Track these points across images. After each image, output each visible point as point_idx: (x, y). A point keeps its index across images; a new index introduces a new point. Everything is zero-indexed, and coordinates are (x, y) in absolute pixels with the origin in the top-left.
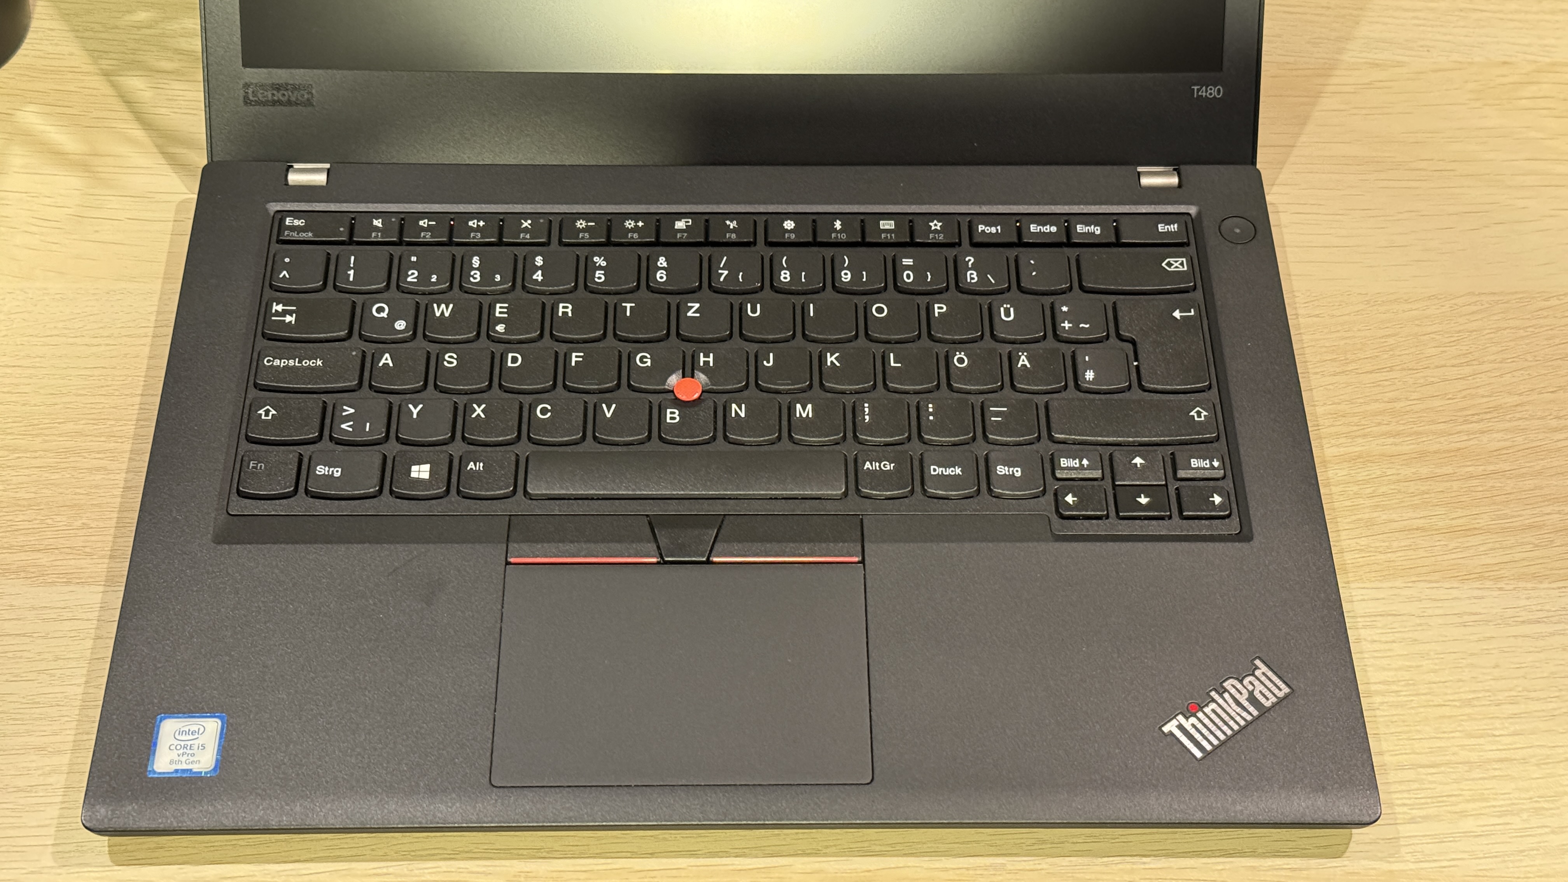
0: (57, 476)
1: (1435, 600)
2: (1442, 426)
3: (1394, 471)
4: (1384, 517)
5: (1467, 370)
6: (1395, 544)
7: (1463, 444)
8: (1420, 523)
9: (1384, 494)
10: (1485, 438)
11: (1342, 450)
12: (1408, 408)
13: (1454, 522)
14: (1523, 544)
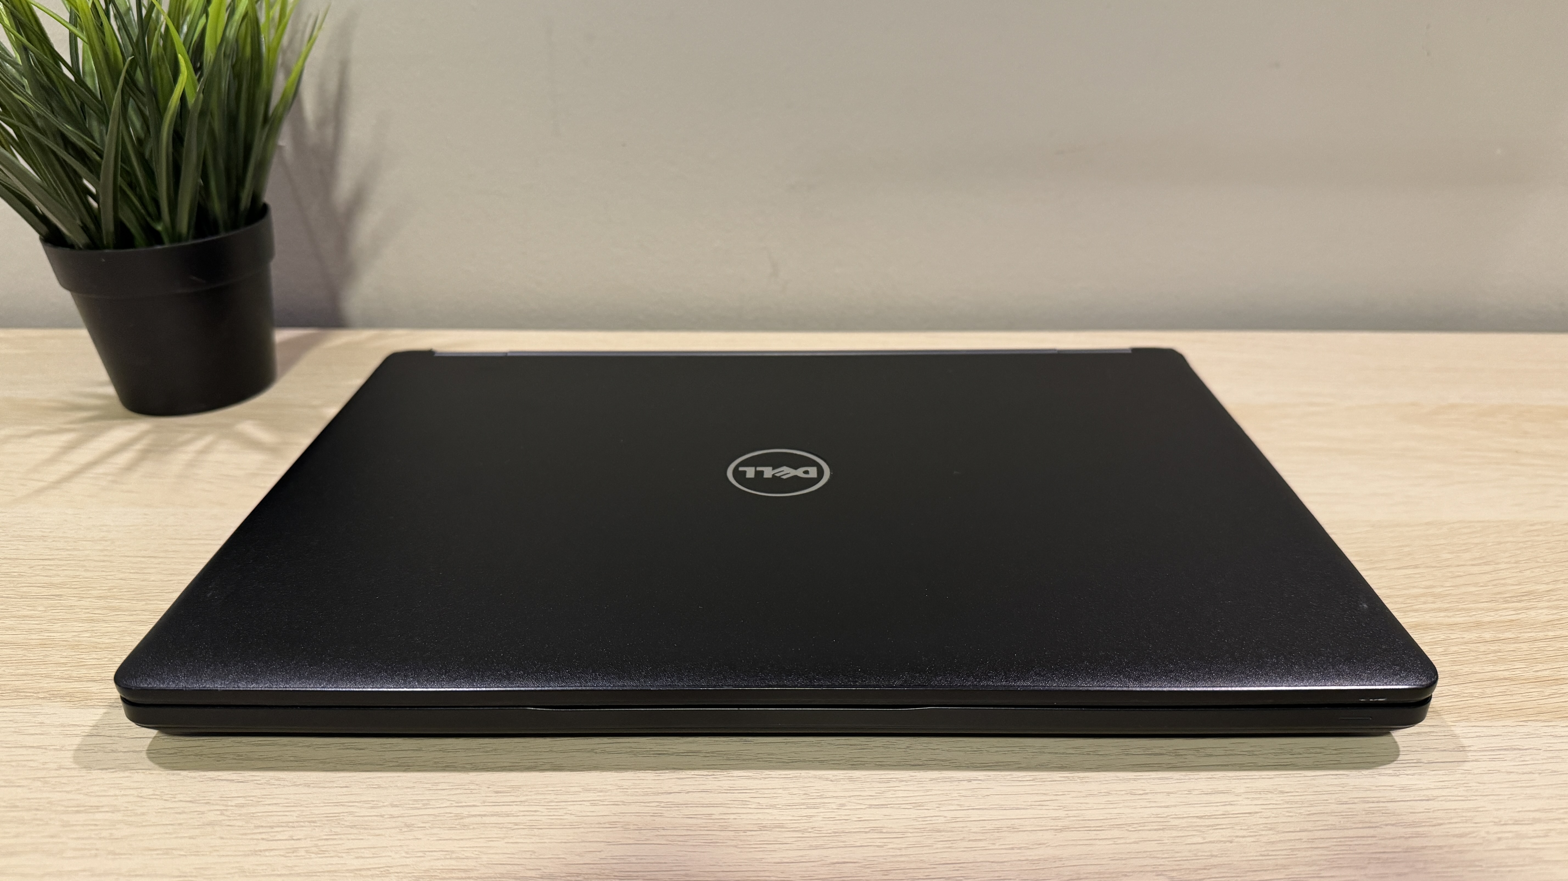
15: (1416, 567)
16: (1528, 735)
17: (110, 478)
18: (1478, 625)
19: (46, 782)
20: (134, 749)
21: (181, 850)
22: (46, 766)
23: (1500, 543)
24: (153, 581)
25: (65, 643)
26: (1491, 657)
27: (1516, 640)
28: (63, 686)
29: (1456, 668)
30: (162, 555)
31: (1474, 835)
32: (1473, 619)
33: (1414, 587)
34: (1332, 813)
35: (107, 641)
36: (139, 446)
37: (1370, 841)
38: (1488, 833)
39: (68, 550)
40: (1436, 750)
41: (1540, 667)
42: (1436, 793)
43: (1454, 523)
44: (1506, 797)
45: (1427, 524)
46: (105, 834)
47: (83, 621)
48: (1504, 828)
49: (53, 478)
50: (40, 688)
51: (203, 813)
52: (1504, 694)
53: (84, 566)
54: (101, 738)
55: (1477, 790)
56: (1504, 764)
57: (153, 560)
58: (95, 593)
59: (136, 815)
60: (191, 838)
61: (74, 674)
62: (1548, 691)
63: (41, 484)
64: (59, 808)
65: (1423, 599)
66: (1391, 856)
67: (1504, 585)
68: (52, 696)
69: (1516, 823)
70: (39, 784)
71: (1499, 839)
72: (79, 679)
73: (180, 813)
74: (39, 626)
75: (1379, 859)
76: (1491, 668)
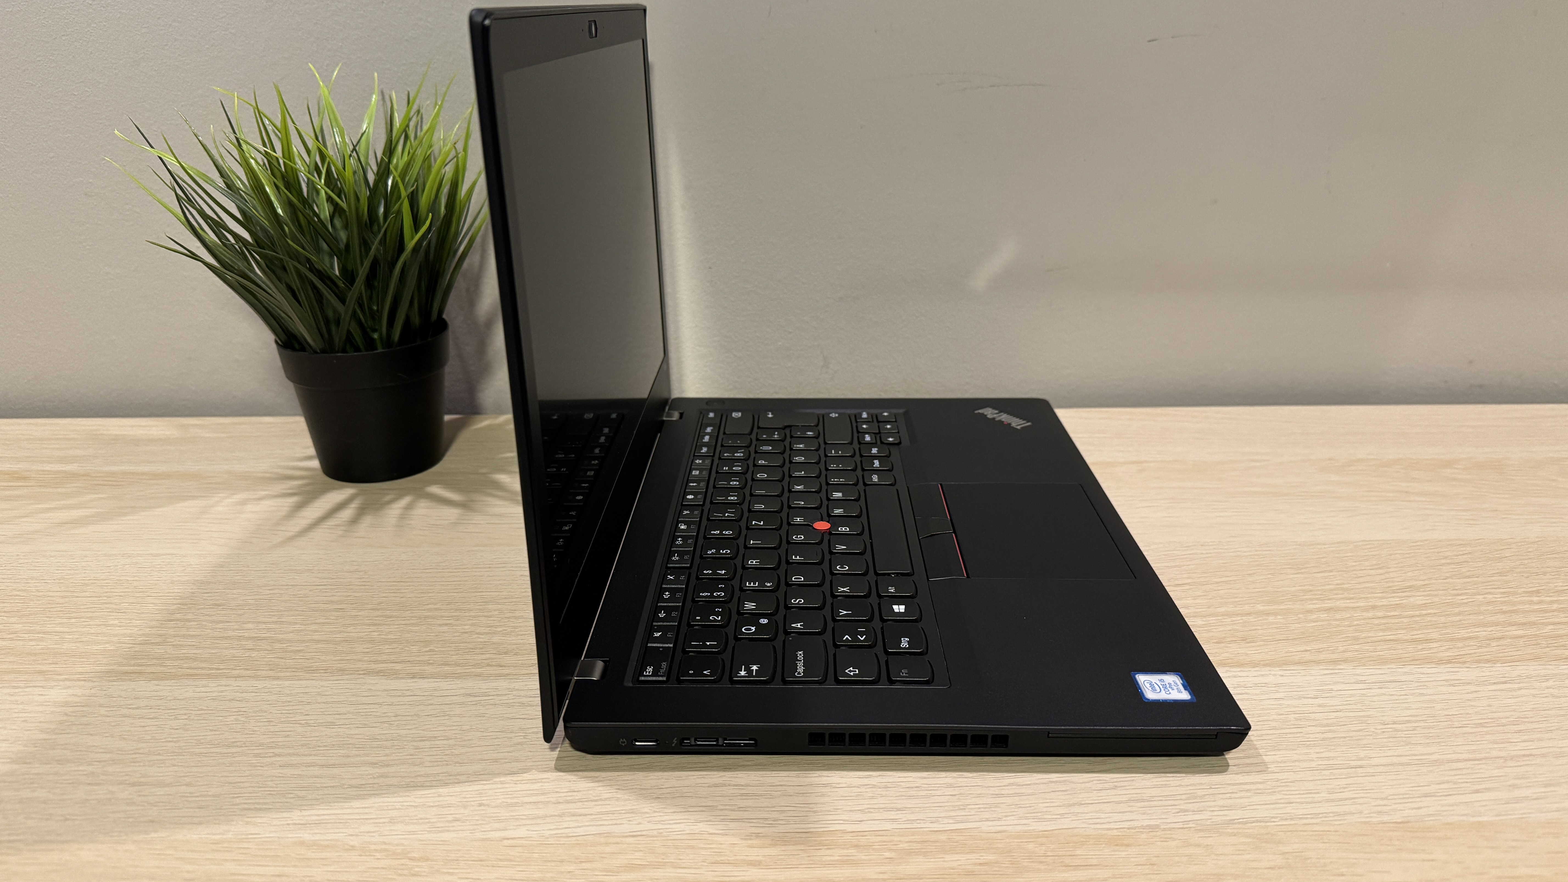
0: (417, 628)
1: (1424, 673)
2: (1380, 595)
3: (1358, 615)
4: (1364, 635)
5: (1381, 571)
6: (1378, 648)
7: (1398, 602)
8: (1392, 637)
9: (1357, 625)
10: (1412, 599)
11: (1317, 606)
12: (1352, 587)
13: (1414, 637)
14: (1468, 646)
15: (1331, 571)
16: (1405, 673)
17: (342, 528)
18: (1374, 607)
19: (391, 724)
20: (444, 703)
21: (505, 759)
22: (387, 714)
23: (1391, 555)
24: (409, 598)
25: (362, 640)
26: (1381, 627)
27: (1399, 617)
28: (373, 666)
29: (1357, 634)
30: (407, 580)
31: (1367, 730)
32: (1370, 604)
33: (1328, 584)
34: (1274, 720)
35: (393, 637)
36: (354, 505)
37: (1298, 735)
38: (1376, 729)
39: (334, 579)
40: (1343, 683)
41: (1416, 632)
42: (1341, 707)
43: (1358, 542)
44: (1388, 709)
45: (1338, 543)
46: (447, 752)
47: (369, 625)
48: (1387, 726)
49: (297, 529)
50: (358, 668)
51: (511, 738)
52: (1390, 649)
53: (352, 589)
54: (415, 697)
55: (1369, 706)
56: (1389, 690)
57: (402, 583)
58: (369, 606)
59: (465, 741)
60: (508, 752)
61: (380, 659)
62: (1420, 647)
63: (291, 534)
64: (408, 739)
65: (1335, 592)
66: (1312, 743)
67: (1393, 582)
68: (369, 673)
69: (1394, 723)
70: (386, 725)
71: (1384, 732)
72: (384, 662)
73: (495, 739)
74: (337, 629)
75: (1304, 745)
76: (1381, 634)
